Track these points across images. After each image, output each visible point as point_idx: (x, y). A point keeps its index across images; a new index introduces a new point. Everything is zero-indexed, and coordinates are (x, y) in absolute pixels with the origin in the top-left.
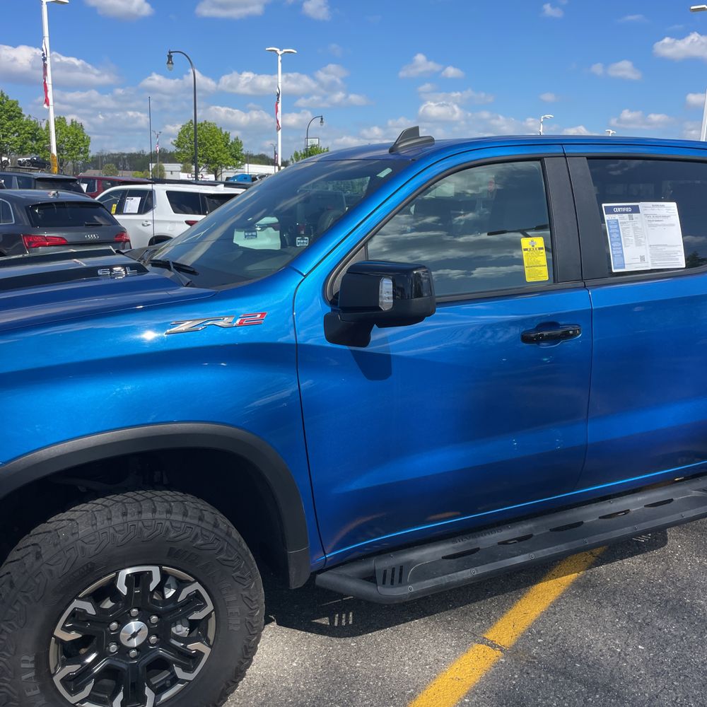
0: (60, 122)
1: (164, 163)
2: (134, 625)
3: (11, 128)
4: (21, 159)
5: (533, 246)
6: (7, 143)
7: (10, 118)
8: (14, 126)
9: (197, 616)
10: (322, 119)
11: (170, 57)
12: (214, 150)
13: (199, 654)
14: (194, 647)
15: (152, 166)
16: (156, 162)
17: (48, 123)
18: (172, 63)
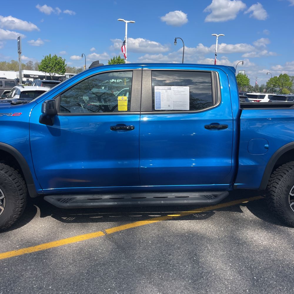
5: (123, 99)
18: (176, 42)
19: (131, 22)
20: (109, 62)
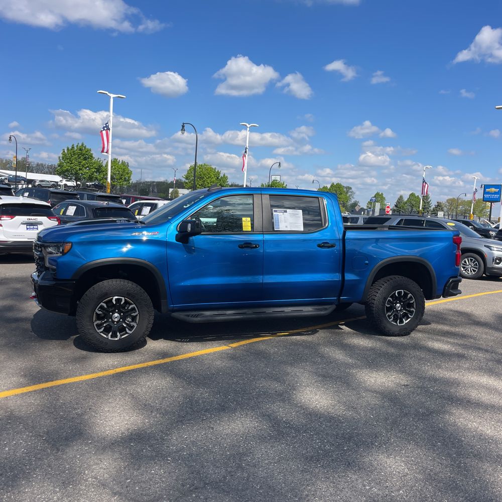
0: (114, 162)
1: (179, 188)
2: (116, 315)
3: (85, 165)
4: (88, 184)
5: (246, 220)
6: (82, 173)
7: (85, 159)
8: (87, 164)
9: (134, 314)
10: (280, 164)
11: (183, 126)
12: (209, 182)
13: (133, 326)
14: (132, 324)
15: (171, 190)
16: (173, 188)
17: (107, 163)
18: (184, 130)
19: (119, 97)
20: (64, 152)
